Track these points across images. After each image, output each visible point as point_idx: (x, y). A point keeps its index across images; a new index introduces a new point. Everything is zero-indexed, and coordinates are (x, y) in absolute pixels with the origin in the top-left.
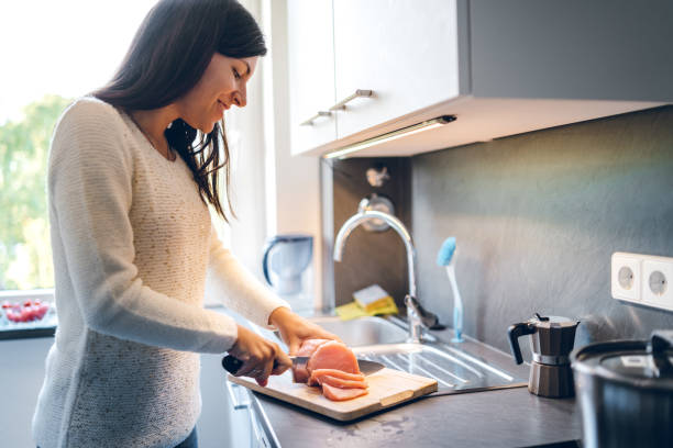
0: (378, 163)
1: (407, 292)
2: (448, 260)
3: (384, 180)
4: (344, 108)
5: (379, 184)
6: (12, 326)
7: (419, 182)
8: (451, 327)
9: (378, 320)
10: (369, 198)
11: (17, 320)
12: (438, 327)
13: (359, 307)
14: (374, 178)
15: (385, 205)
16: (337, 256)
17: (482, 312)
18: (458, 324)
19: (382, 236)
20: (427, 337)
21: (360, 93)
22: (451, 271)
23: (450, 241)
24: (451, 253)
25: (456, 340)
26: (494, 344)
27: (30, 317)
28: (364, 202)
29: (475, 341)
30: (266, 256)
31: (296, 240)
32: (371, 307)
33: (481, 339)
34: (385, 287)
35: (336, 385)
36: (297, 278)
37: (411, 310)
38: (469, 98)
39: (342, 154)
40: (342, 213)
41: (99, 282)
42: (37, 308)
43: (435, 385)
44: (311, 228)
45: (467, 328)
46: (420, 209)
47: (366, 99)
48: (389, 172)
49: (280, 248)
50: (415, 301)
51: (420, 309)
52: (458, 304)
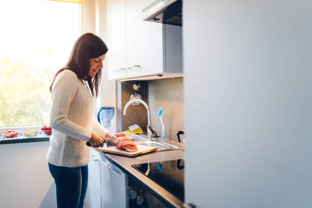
0: (137, 82)
2: (160, 114)
3: (139, 88)
4: (130, 69)
5: (137, 89)
6: (6, 139)
7: (151, 89)
8: (161, 136)
9: (137, 135)
10: (133, 94)
11: (8, 137)
12: (157, 137)
13: (130, 131)
14: (135, 87)
15: (139, 97)
16: (124, 114)
17: (171, 131)
18: (163, 135)
19: (138, 107)
20: (154, 139)
21: (136, 66)
22: (161, 118)
23: (161, 109)
24: (161, 112)
25: (163, 140)
26: (174, 140)
27: (12, 136)
28: (132, 96)
29: (168, 140)
30: (99, 114)
31: (109, 108)
32: (134, 131)
33: (170, 139)
34: (139, 125)
35: (130, 148)
36: (109, 122)
37: (149, 130)
38: (165, 73)
40: (125, 100)
42: (15, 133)
43: (156, 149)
44: (114, 105)
45: (166, 136)
46: (151, 98)
48: (141, 86)
49: (103, 111)
50: (150, 127)
51: (152, 130)
52: (163, 128)
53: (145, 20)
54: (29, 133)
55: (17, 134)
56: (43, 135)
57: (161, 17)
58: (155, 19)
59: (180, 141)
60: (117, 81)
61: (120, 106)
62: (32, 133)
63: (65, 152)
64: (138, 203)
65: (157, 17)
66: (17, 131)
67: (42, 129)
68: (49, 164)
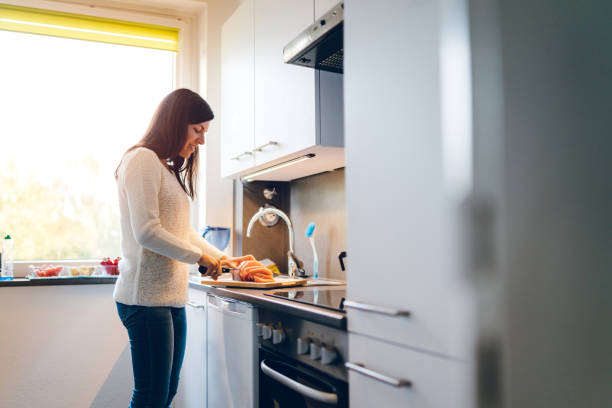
0: (270, 185)
1: (288, 249)
2: (310, 234)
3: (273, 195)
4: (260, 150)
5: (270, 198)
7: (294, 198)
10: (264, 206)
12: (304, 277)
14: (268, 194)
16: (248, 235)
17: (328, 262)
18: (316, 270)
19: (272, 229)
21: (271, 143)
22: (312, 240)
23: (312, 224)
24: (312, 229)
25: (314, 278)
28: (261, 208)
31: (220, 229)
34: (272, 260)
35: (262, 277)
37: (290, 262)
38: (319, 147)
39: (249, 178)
40: (248, 215)
41: (146, 222)
44: (229, 225)
46: (294, 210)
47: (273, 146)
48: (276, 190)
49: (211, 233)
50: (293, 256)
51: (296, 260)
52: (316, 259)
53: (288, 63)
54: (78, 269)
55: (59, 270)
56: (104, 274)
57: (312, 56)
58: (304, 60)
59: (343, 269)
60: (235, 182)
61: (239, 227)
62: (85, 269)
63: (141, 281)
64: (275, 341)
65: (306, 57)
66: (59, 266)
67: (103, 263)
68: (117, 303)
